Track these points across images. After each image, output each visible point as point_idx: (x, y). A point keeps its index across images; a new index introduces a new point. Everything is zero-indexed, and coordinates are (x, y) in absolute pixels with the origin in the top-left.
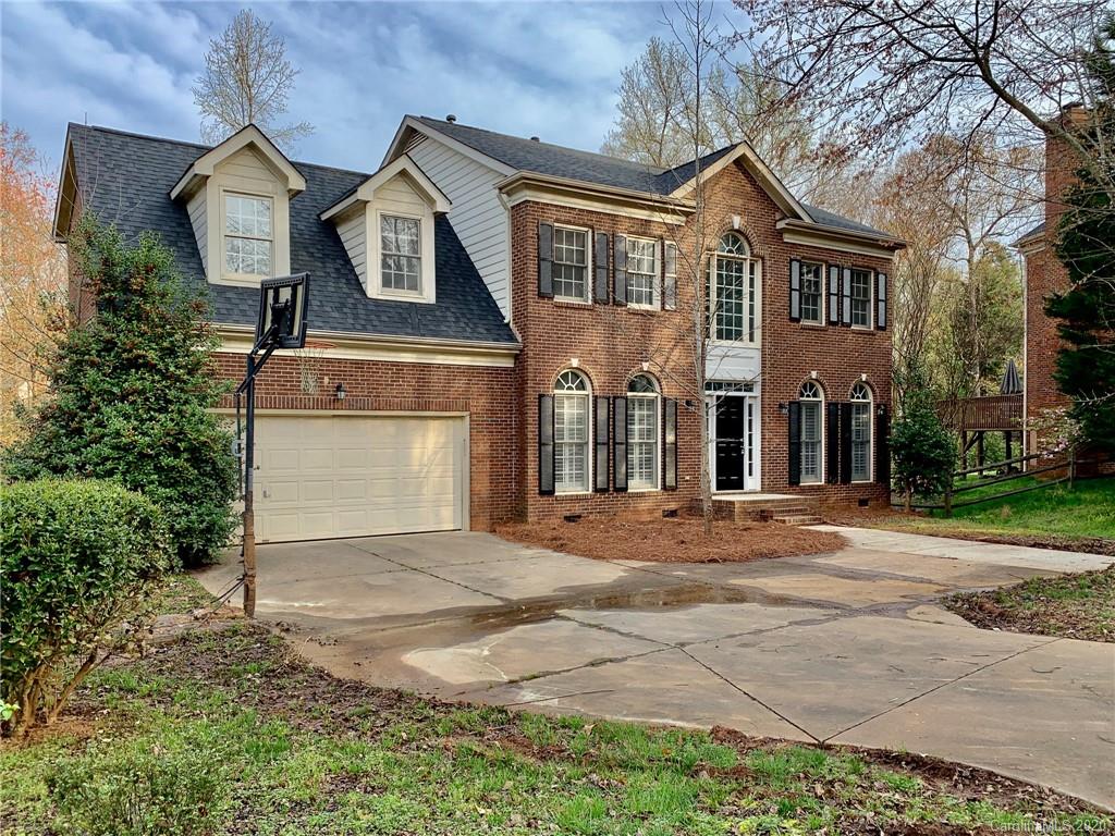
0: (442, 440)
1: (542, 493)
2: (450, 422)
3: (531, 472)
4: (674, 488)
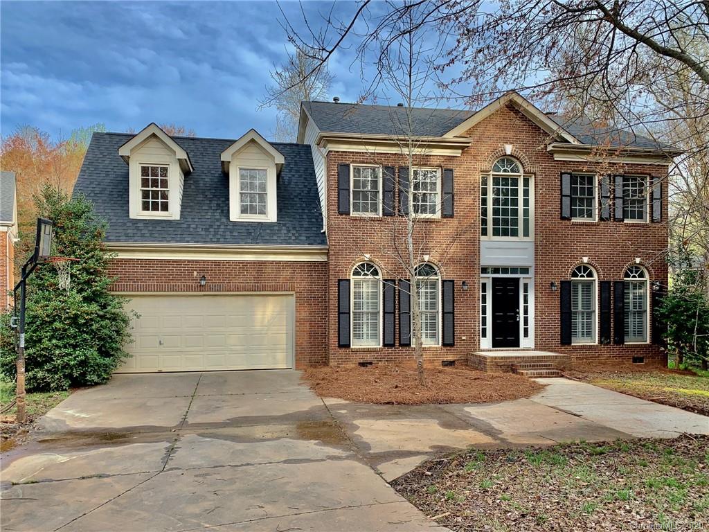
0: (278, 310)
2: (284, 298)
3: (332, 332)
4: (452, 345)
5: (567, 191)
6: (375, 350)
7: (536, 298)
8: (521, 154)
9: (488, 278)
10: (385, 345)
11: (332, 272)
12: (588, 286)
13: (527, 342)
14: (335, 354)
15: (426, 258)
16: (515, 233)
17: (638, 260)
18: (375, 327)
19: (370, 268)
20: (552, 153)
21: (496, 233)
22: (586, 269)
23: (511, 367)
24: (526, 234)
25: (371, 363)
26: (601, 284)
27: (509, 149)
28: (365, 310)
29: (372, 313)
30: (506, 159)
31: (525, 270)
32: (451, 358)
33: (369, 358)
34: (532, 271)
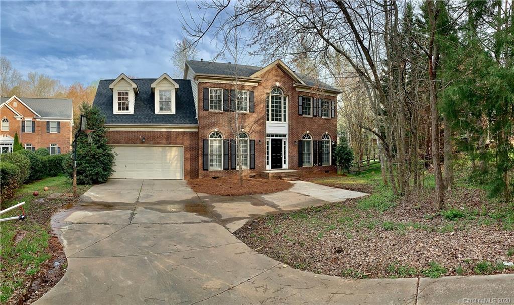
1: (204, 170)
3: (200, 163)
4: (254, 168)
5: (301, 104)
6: (220, 171)
7: (289, 147)
8: (282, 87)
9: (269, 139)
10: (224, 169)
11: (200, 136)
12: (309, 142)
13: (285, 166)
14: (201, 173)
15: (243, 130)
16: (280, 120)
17: (327, 133)
18: (220, 161)
19: (218, 135)
20: (295, 87)
21: (272, 120)
22: (308, 136)
23: (279, 177)
24: (285, 121)
25: (218, 177)
26: (313, 141)
27: (278, 84)
28: (215, 153)
29: (219, 155)
30: (276, 89)
31: (284, 136)
32: (254, 174)
33: (217, 175)
34: (287, 137)
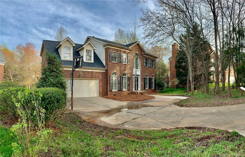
0: (95, 83)
1: (110, 91)
2: (96, 80)
3: (109, 88)
4: (129, 90)
6: (116, 92)
7: (140, 81)
8: (139, 54)
9: (134, 77)
10: (118, 90)
11: (108, 74)
13: (139, 89)
14: (109, 93)
15: (125, 72)
16: (137, 68)
17: (153, 75)
19: (115, 74)
20: (143, 54)
22: (147, 76)
25: (116, 95)
26: (149, 78)
29: (115, 84)
31: (139, 75)
32: (129, 93)
